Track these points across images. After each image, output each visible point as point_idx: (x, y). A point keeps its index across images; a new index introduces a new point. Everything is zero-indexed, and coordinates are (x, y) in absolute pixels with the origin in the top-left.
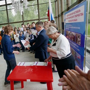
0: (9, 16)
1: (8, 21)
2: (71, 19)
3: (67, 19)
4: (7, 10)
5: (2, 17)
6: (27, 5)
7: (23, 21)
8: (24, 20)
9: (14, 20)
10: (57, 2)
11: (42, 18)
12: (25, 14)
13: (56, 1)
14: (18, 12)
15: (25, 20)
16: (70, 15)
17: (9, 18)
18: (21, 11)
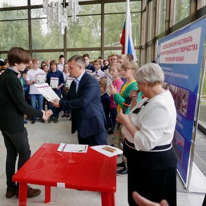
0: (32, 35)
1: (30, 46)
2: (171, 55)
3: (163, 53)
4: (30, 19)
5: (17, 33)
6: (77, 13)
7: (65, 50)
8: (68, 47)
9: (43, 46)
10: (145, 14)
11: (109, 46)
12: (71, 33)
13: (145, 11)
14: (55, 27)
15: (70, 46)
16: (171, 45)
17: (34, 38)
18: (63, 26)
